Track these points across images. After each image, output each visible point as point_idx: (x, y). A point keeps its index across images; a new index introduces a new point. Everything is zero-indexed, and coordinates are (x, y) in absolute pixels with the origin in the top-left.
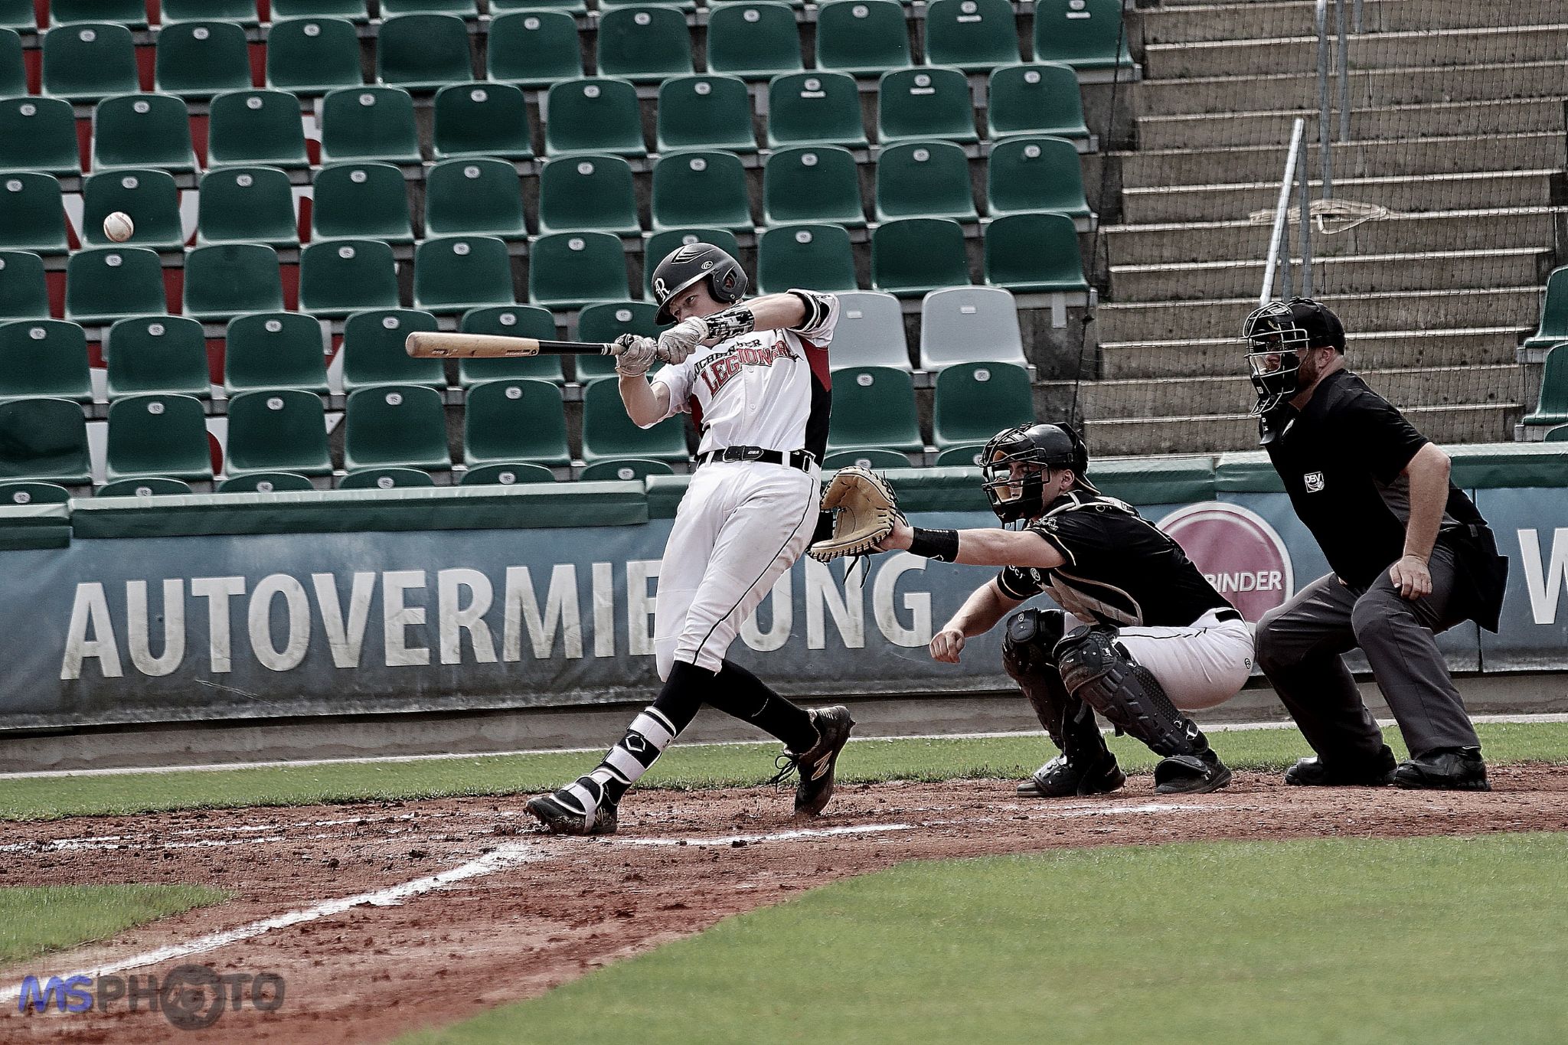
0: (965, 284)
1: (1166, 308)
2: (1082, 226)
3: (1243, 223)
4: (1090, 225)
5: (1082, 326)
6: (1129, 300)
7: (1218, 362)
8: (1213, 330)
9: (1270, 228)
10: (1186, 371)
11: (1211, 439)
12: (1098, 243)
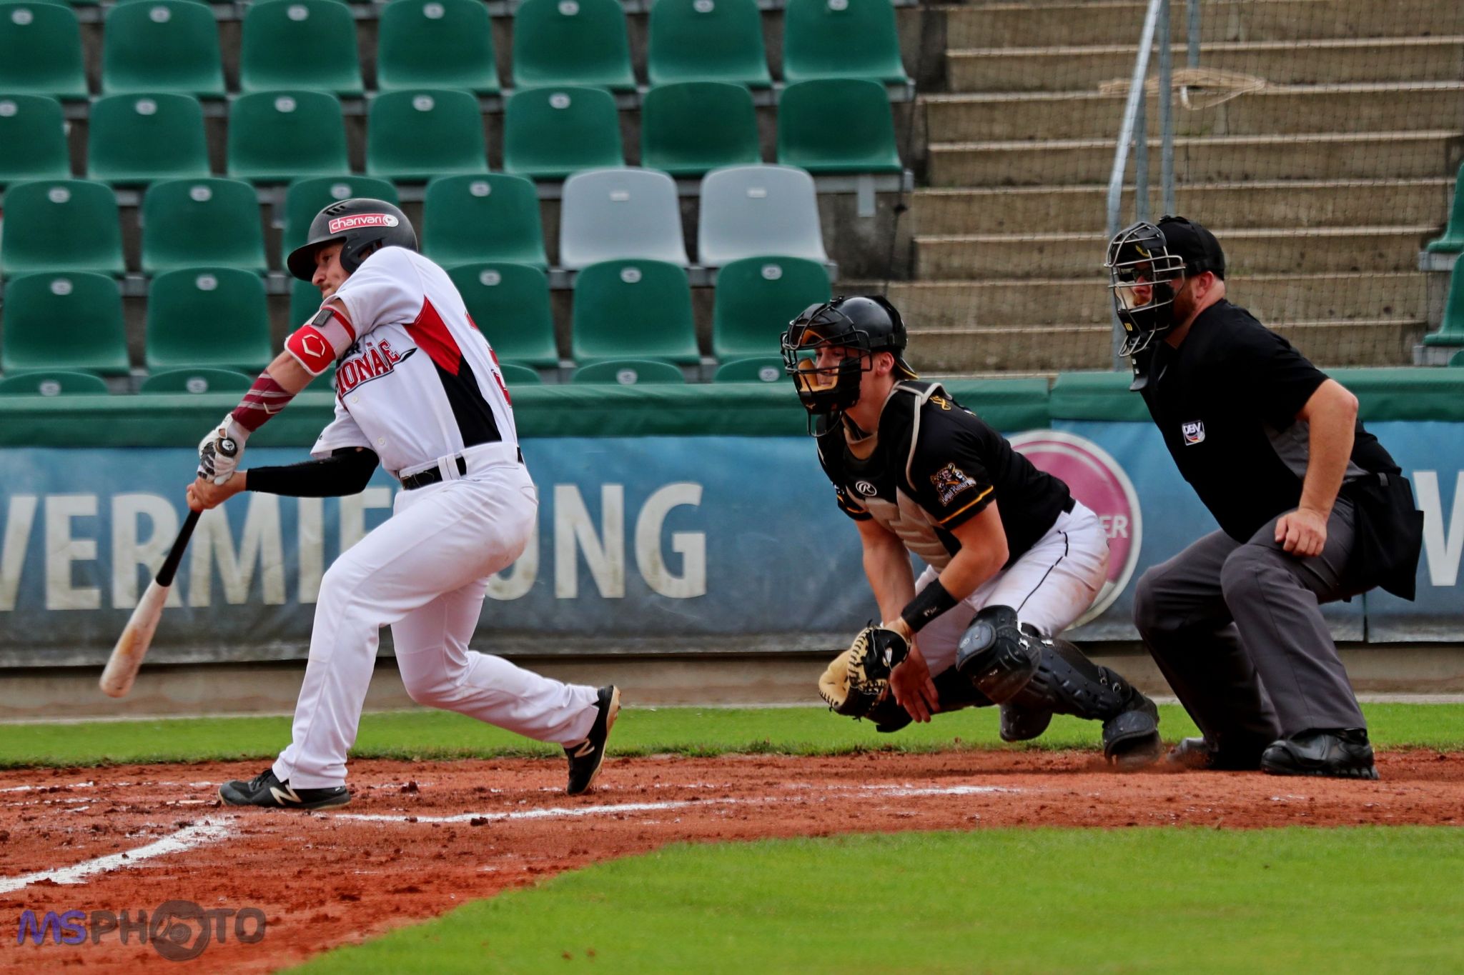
0: (752, 161)
1: (995, 196)
2: (897, 95)
3: (1091, 95)
4: (906, 93)
5: (892, 215)
6: (951, 184)
7: (1057, 262)
8: (1052, 223)
9: (1123, 101)
10: (1019, 271)
11: (1045, 354)
12: (916, 116)
